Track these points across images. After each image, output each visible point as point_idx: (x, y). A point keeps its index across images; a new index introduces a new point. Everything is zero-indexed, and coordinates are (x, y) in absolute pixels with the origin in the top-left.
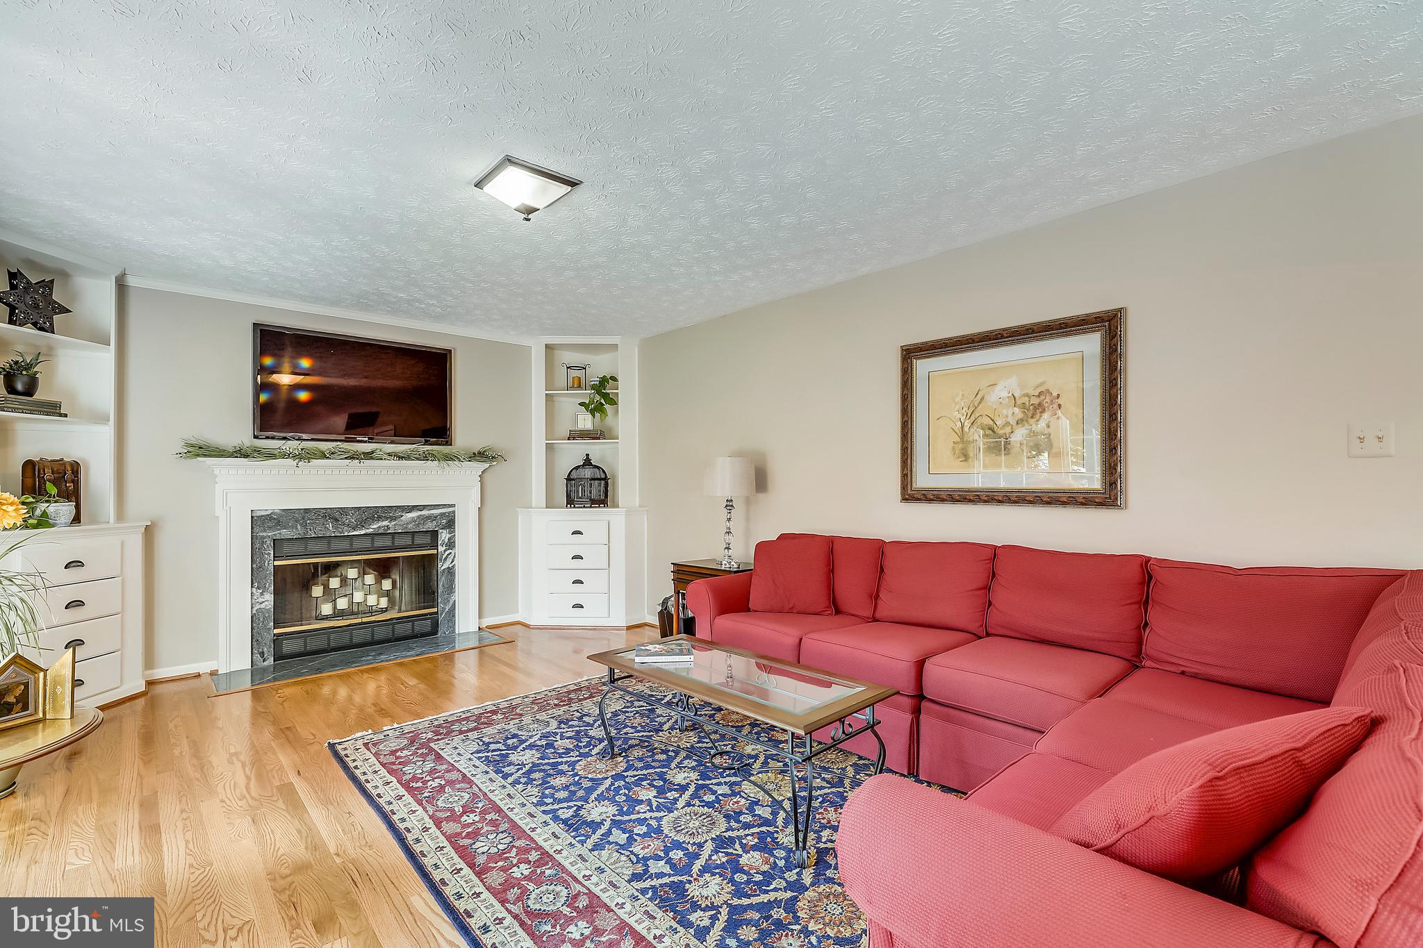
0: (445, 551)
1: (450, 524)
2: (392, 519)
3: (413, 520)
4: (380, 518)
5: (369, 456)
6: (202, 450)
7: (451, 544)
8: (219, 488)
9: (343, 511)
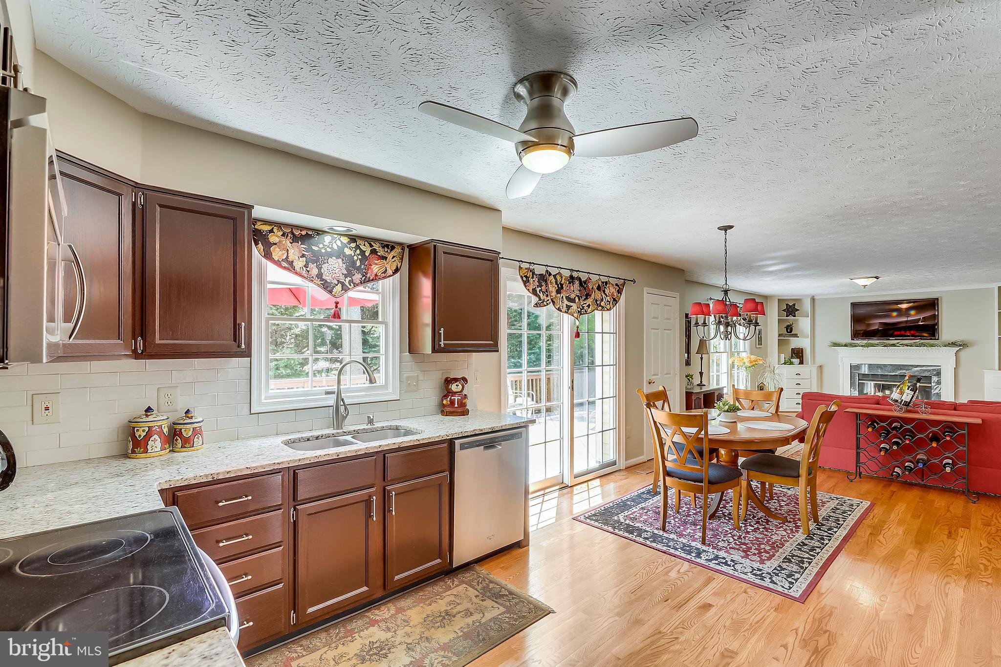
0: (935, 385)
1: (938, 374)
2: (907, 370)
3: (918, 371)
4: (901, 369)
5: (894, 345)
6: (836, 345)
7: (939, 383)
8: (840, 356)
9: (885, 365)
